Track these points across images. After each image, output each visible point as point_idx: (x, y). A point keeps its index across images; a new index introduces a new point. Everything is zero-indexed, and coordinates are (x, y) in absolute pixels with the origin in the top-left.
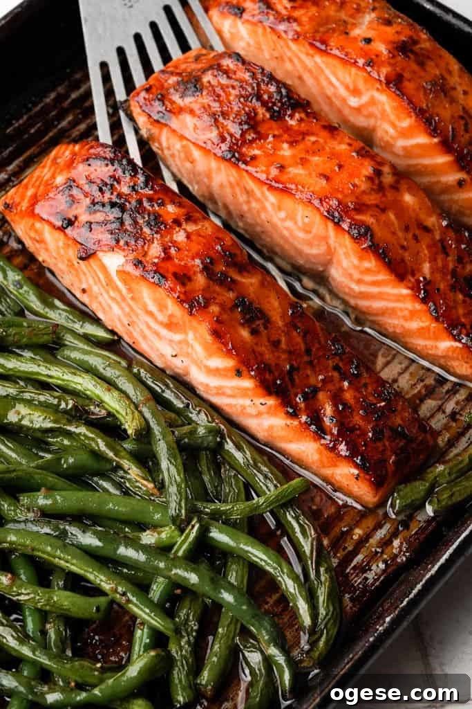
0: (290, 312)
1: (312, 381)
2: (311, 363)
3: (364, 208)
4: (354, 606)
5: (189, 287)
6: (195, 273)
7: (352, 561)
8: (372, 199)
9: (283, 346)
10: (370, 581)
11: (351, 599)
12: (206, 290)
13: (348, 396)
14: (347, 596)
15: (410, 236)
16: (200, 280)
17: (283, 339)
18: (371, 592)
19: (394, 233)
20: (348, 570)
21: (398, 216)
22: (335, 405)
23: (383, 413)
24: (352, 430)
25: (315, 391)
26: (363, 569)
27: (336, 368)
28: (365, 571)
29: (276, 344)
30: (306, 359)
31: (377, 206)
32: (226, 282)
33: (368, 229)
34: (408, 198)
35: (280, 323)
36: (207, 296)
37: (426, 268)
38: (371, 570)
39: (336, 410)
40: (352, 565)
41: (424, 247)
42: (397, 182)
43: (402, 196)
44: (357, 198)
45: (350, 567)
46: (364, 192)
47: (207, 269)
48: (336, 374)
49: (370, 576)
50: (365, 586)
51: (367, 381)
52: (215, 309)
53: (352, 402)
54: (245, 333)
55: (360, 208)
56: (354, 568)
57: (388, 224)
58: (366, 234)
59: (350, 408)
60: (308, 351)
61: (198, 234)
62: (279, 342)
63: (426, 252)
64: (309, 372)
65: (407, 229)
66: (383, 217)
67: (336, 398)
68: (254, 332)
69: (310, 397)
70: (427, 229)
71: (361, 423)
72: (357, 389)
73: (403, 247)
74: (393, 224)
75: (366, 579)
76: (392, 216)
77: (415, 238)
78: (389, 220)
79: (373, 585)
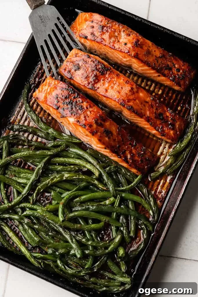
0: (118, 130)
1: (124, 148)
2: (124, 144)
3: (130, 100)
4: (161, 203)
5: (92, 128)
6: (93, 124)
7: (157, 191)
8: (132, 97)
9: (117, 140)
10: (163, 195)
11: (160, 202)
12: (97, 128)
13: (134, 151)
14: (159, 201)
15: (143, 105)
16: (95, 126)
17: (116, 138)
18: (164, 198)
19: (138, 106)
20: (157, 194)
21: (139, 101)
22: (130, 154)
23: (143, 155)
24: (135, 161)
25: (125, 150)
26: (160, 192)
27: (130, 144)
28: (161, 193)
29: (114, 140)
30: (122, 143)
31: (133, 99)
32: (101, 125)
33: (132, 107)
34: (141, 94)
35: (115, 134)
36: (97, 130)
37: (148, 113)
38: (162, 192)
39: (131, 156)
40: (158, 192)
41: (147, 107)
42: (138, 90)
43: (139, 94)
44: (127, 98)
45: (157, 193)
46: (129, 96)
47: (96, 122)
48: (130, 146)
49: (163, 194)
50: (162, 197)
51: (138, 146)
52: (99, 134)
53: (135, 153)
54: (107, 139)
55: (129, 101)
56: (158, 193)
57: (136, 104)
58: (131, 108)
59: (134, 154)
60: (123, 141)
61: (93, 111)
62: (115, 139)
63: (147, 108)
64: (123, 146)
65: (142, 103)
66: (135, 102)
67: (131, 152)
68: (109, 138)
69: (124, 153)
70: (147, 102)
71: (138, 159)
72: (136, 149)
73: (141, 109)
74: (138, 103)
75: (162, 195)
76: (137, 101)
77: (144, 105)
78: (137, 102)
79: (164, 196)
